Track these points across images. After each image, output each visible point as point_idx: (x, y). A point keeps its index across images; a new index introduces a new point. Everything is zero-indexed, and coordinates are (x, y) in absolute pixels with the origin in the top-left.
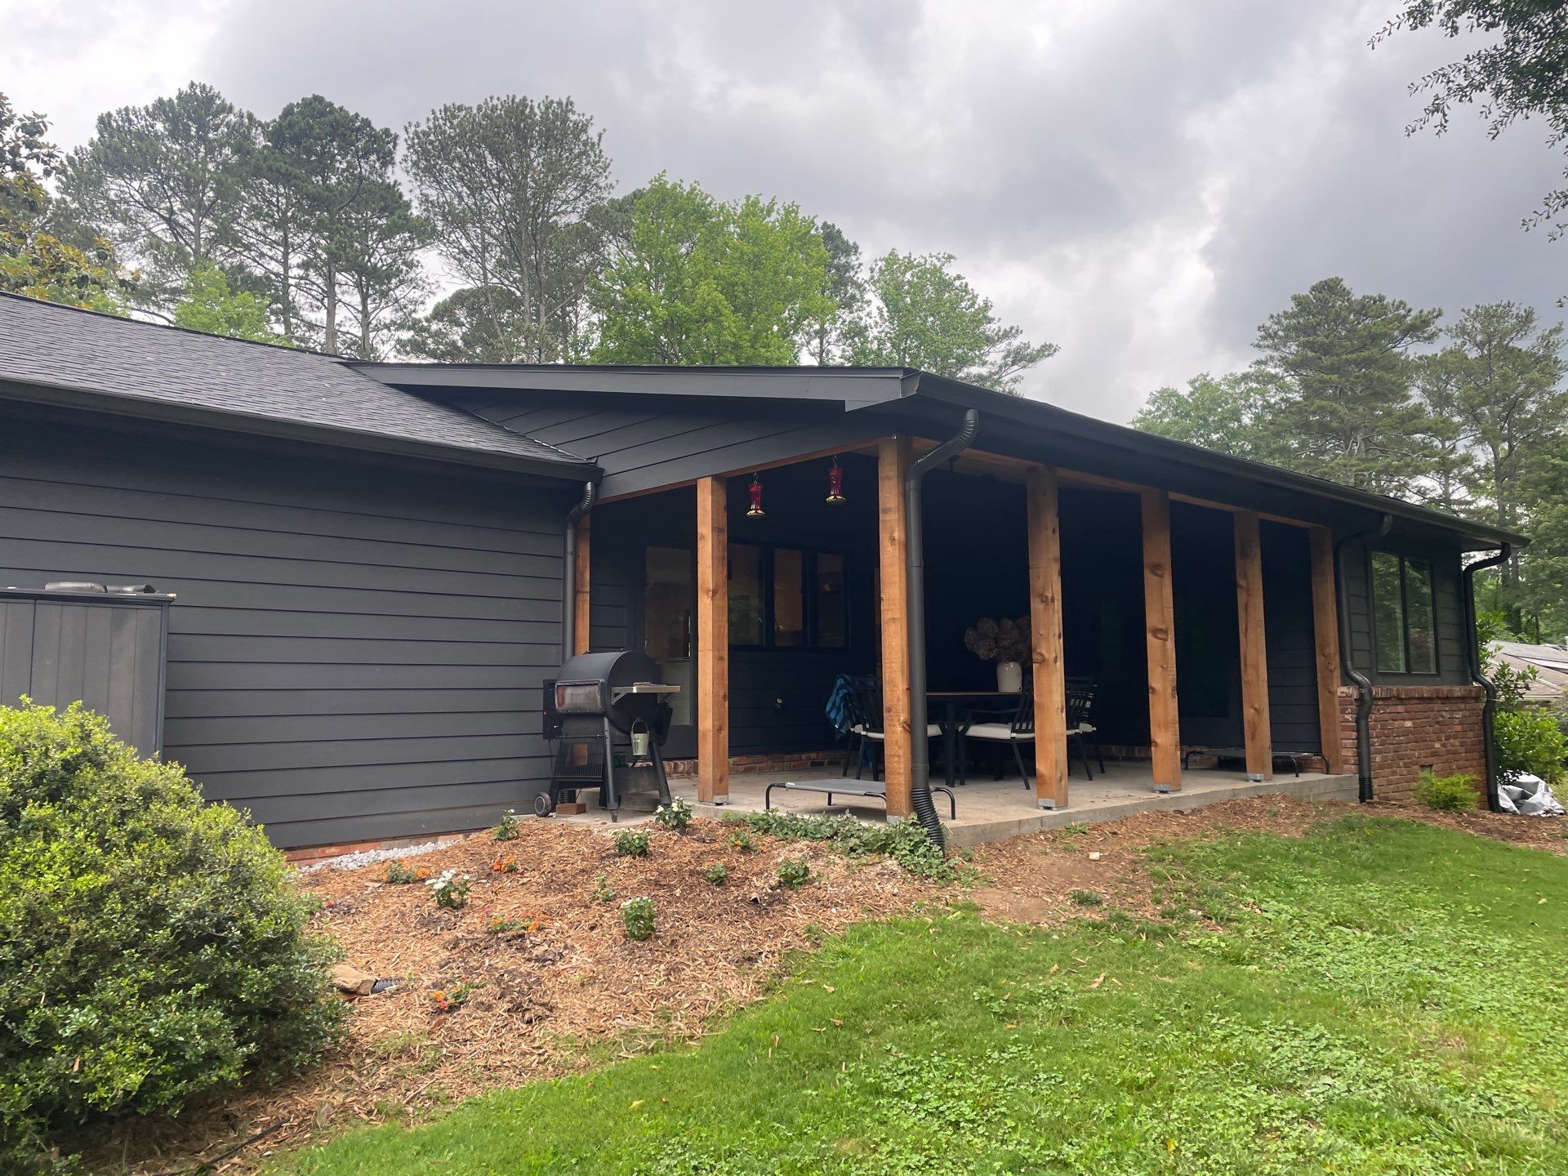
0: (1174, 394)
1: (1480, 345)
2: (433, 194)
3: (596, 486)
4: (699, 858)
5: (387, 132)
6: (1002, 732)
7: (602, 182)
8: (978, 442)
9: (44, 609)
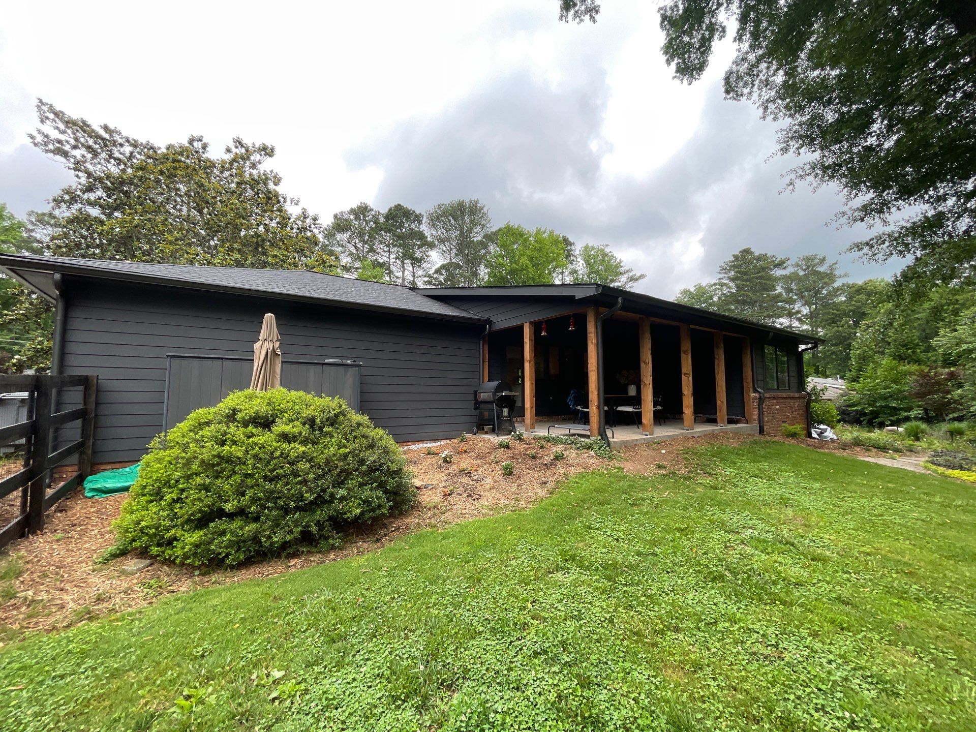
0: (688, 291)
1: (804, 270)
2: (434, 233)
3: (490, 327)
4: (526, 450)
5: (420, 214)
6: (630, 409)
7: (488, 226)
8: (623, 308)
9: (325, 367)
